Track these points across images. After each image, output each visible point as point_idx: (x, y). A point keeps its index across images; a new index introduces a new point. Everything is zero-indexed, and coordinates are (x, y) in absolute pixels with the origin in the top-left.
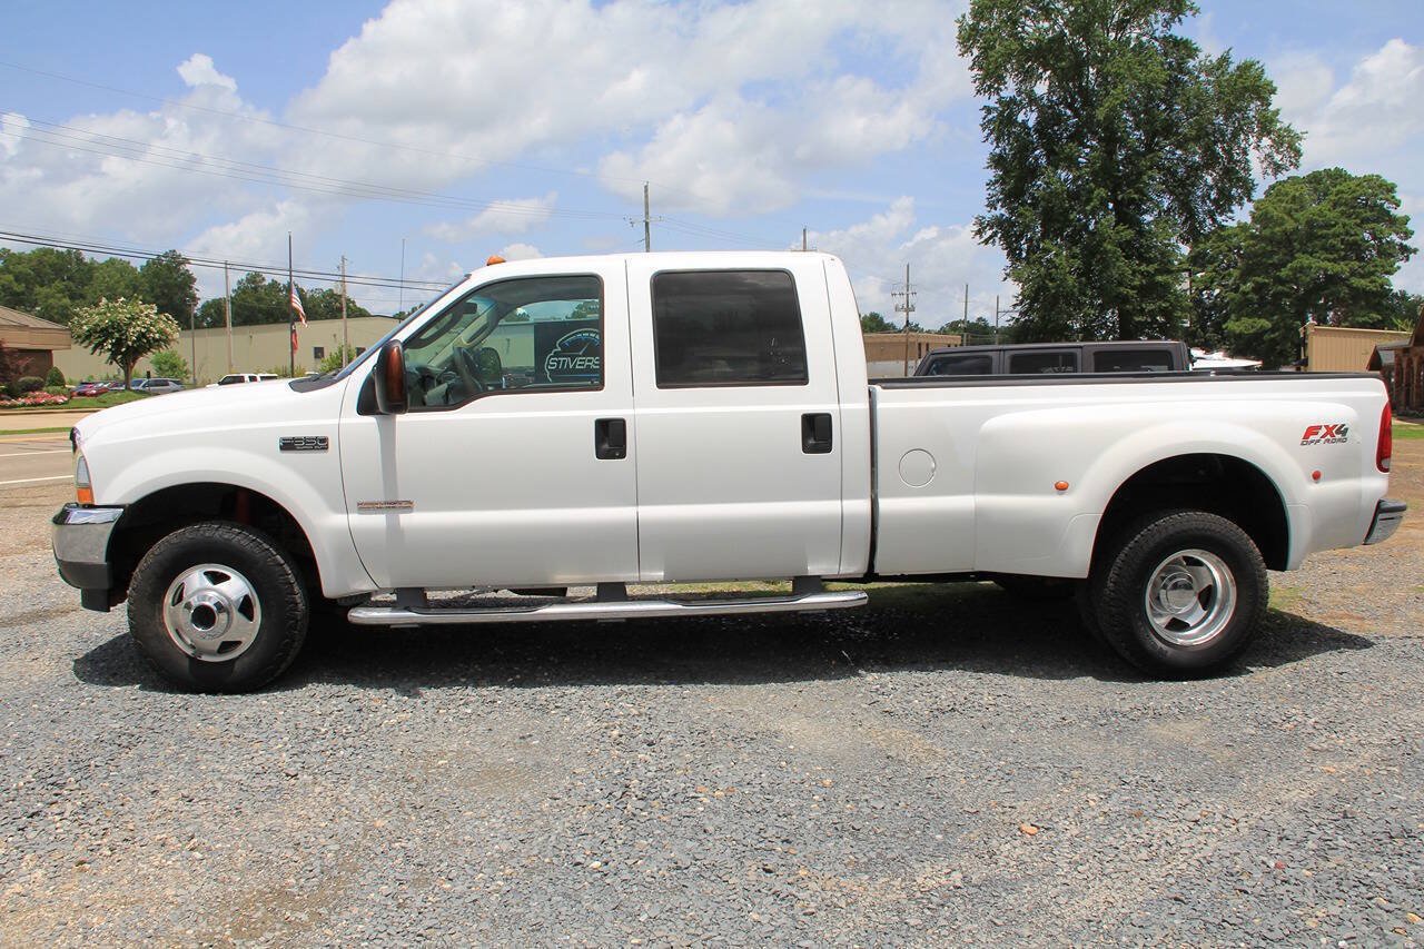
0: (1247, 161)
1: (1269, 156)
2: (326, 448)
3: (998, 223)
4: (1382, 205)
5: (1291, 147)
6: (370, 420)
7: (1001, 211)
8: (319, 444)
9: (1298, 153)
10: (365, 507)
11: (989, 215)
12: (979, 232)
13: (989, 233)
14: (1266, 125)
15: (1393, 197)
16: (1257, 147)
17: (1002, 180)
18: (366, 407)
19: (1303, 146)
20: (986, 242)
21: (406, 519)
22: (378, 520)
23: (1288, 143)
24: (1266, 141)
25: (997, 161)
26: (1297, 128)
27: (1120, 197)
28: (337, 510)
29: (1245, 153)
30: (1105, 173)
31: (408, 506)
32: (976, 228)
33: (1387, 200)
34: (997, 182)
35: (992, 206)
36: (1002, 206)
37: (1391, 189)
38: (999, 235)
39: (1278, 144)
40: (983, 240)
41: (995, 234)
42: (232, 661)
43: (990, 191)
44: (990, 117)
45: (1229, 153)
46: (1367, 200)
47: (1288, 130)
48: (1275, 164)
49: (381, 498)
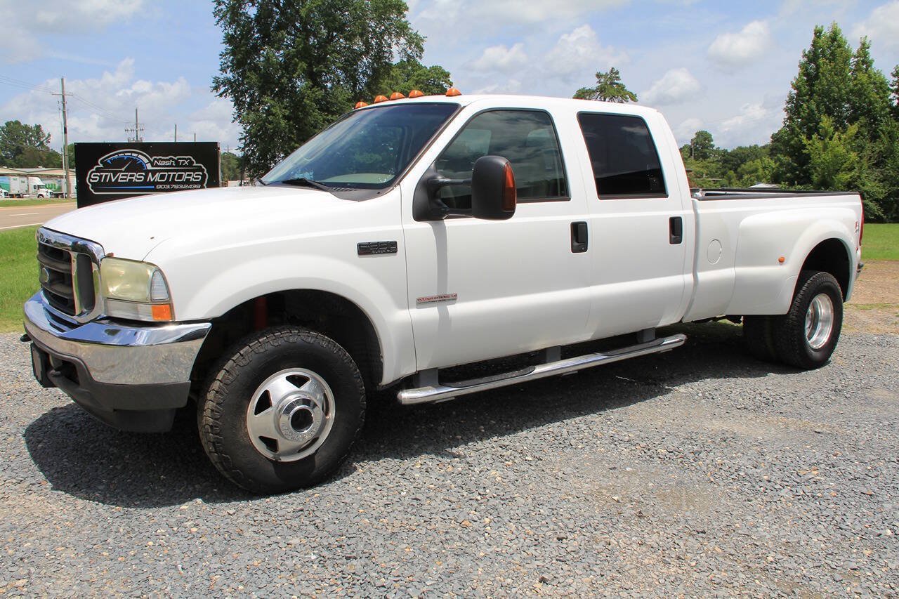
0: (391, 52)
1: (405, 50)
2: (395, 251)
3: (228, 82)
4: (442, 85)
5: (417, 45)
6: (425, 226)
7: (229, 75)
8: (389, 248)
9: (422, 50)
10: (423, 302)
11: (222, 76)
12: (216, 88)
13: (222, 89)
14: (402, 29)
15: (449, 80)
16: (397, 44)
17: (233, 53)
18: (420, 215)
19: (424, 45)
20: (221, 95)
21: (455, 309)
22: (432, 312)
23: (416, 42)
24: (403, 40)
25: (230, 39)
26: (421, 34)
27: (315, 70)
28: (401, 307)
29: (390, 46)
30: (305, 53)
31: (453, 298)
32: (214, 85)
33: (446, 82)
34: (227, 54)
35: (224, 70)
36: (231, 71)
37: (447, 75)
38: (230, 91)
39: (410, 42)
40: (218, 94)
41: (228, 90)
42: (311, 457)
43: (222, 60)
44: (220, 7)
45: (380, 45)
46: (434, 81)
47: (416, 34)
48: (409, 55)
49: (434, 294)
